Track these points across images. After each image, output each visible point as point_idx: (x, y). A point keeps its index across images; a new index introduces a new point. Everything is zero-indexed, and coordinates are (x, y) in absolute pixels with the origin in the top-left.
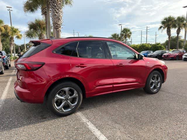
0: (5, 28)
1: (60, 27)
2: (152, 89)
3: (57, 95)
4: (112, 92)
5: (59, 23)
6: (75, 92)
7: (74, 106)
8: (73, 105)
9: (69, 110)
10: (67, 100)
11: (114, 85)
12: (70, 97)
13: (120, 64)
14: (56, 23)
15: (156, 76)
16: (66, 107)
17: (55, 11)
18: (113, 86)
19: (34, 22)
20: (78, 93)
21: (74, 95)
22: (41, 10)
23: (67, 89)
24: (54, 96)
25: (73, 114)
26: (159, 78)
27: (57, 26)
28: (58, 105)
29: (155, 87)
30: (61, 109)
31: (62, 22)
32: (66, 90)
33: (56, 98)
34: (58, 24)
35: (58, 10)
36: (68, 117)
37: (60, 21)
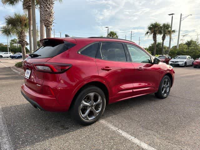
1: (51, 25)
2: (163, 94)
3: (83, 102)
7: (97, 113)
9: (94, 117)
10: (92, 106)
12: (94, 103)
13: (140, 68)
14: (47, 20)
15: (166, 80)
17: (46, 5)
18: (133, 91)
19: (13, 16)
20: (102, 99)
21: (99, 101)
23: (92, 94)
24: (80, 102)
25: (97, 122)
26: (169, 83)
27: (48, 24)
28: (83, 113)
29: (165, 92)
30: (86, 117)
31: (54, 19)
32: (92, 96)
33: (82, 105)
34: (49, 21)
35: (50, 5)
37: (51, 18)
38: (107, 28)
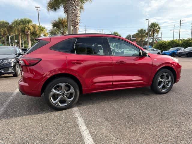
0: (33, 27)
1: (78, 24)
4: (111, 89)
5: (76, 21)
6: (72, 88)
8: (69, 100)
9: (66, 104)
10: (63, 95)
11: (114, 83)
12: (66, 92)
13: (120, 61)
14: (74, 21)
15: (165, 74)
16: (62, 101)
17: (73, 8)
18: (112, 83)
21: (71, 90)
22: (63, 8)
23: (63, 84)
24: (50, 91)
26: (170, 78)
27: (74, 24)
28: (55, 99)
29: (164, 87)
30: (57, 103)
31: (80, 19)
32: (62, 86)
33: (52, 93)
35: (76, 7)
36: (64, 111)
37: (77, 19)
38: (148, 20)
